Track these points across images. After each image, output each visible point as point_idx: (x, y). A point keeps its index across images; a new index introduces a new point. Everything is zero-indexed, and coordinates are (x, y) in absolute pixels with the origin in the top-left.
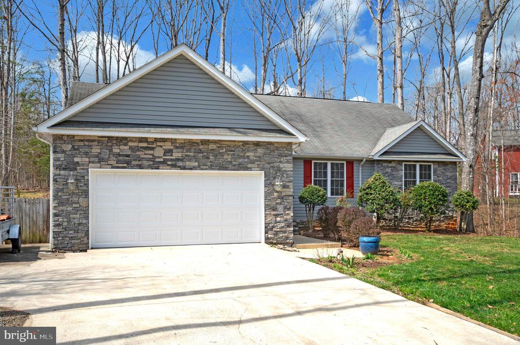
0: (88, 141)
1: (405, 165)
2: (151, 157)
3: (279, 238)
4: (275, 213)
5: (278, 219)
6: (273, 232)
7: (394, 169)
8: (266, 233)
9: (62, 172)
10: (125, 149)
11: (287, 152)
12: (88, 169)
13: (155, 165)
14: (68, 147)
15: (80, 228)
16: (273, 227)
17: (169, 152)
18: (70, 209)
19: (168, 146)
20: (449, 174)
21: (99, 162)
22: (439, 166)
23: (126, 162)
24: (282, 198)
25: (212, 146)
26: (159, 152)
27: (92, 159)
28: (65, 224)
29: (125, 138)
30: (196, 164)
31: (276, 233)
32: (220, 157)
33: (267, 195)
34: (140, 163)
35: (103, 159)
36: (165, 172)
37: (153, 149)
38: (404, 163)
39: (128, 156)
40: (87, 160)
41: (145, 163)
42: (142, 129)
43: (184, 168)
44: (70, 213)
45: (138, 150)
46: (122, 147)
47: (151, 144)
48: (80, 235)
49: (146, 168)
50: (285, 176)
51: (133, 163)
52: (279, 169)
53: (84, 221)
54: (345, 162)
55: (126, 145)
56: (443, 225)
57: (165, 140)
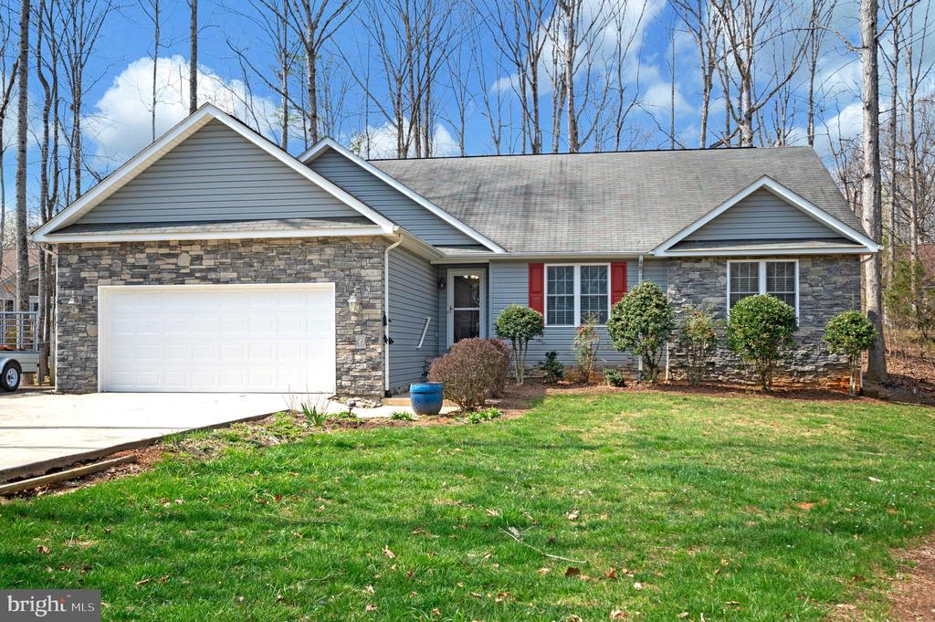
0: (97, 249)
1: (732, 264)
2: (174, 267)
3: (359, 387)
4: (353, 347)
5: (358, 357)
6: (349, 378)
7: (705, 273)
8: (338, 378)
9: (67, 292)
10: (141, 258)
11: (371, 251)
12: (96, 287)
13: (180, 278)
14: (74, 259)
15: (87, 364)
16: (350, 369)
17: (198, 258)
18: (76, 339)
19: (196, 250)
20: (840, 280)
21: (110, 277)
22: (814, 265)
23: (144, 275)
24: (364, 324)
25: (257, 248)
27: (102, 273)
28: (71, 358)
29: (142, 243)
30: (235, 275)
31: (354, 379)
32: (268, 263)
33: (341, 318)
34: (160, 276)
35: (114, 272)
36: (192, 287)
37: (175, 256)
38: (729, 262)
39: (145, 267)
40: (96, 274)
41: (166, 276)
42: (157, 230)
43: (217, 281)
44: (75, 345)
45: (159, 259)
46: (138, 256)
47: (171, 249)
48: (87, 373)
49: (166, 283)
50: (369, 289)
51: (152, 276)
52: (359, 279)
53: (92, 356)
54: (609, 265)
55: (142, 252)
56: (825, 383)
57: (191, 243)
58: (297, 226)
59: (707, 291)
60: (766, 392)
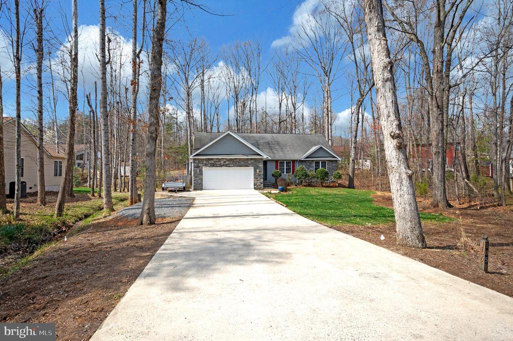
0: (202, 160)
1: (315, 162)
2: (220, 164)
4: (257, 180)
5: (258, 182)
7: (310, 163)
8: (254, 186)
10: (213, 162)
11: (261, 161)
12: (202, 168)
13: (221, 166)
14: (197, 162)
15: (200, 184)
16: (256, 184)
17: (225, 162)
19: (225, 160)
20: (334, 165)
22: (329, 162)
23: (213, 165)
25: (238, 160)
26: (222, 162)
27: (204, 165)
28: (196, 183)
29: (213, 159)
30: (233, 165)
31: (257, 186)
32: (240, 163)
33: (255, 174)
35: (207, 165)
36: (224, 168)
40: (202, 165)
41: (218, 165)
42: (217, 156)
43: (229, 167)
44: (198, 180)
45: (216, 162)
47: (219, 160)
48: (200, 186)
49: (218, 167)
50: (260, 168)
51: (215, 165)
52: (258, 166)
53: (201, 182)
54: (291, 161)
56: (331, 185)
57: (224, 159)
58: (247, 156)
59: (310, 167)
60: (323, 186)
